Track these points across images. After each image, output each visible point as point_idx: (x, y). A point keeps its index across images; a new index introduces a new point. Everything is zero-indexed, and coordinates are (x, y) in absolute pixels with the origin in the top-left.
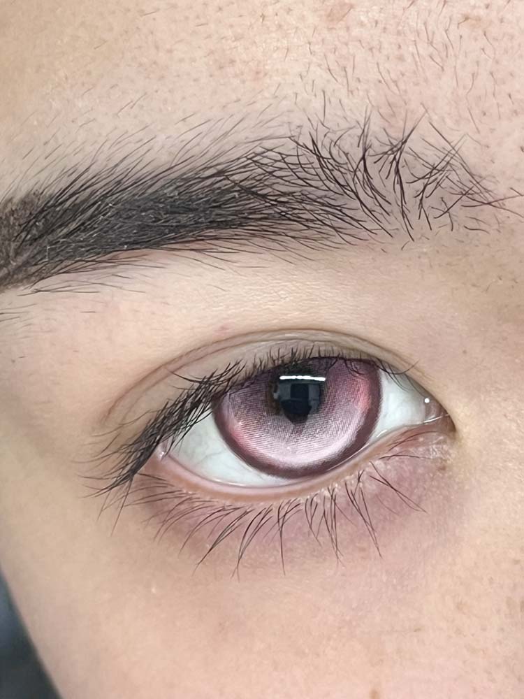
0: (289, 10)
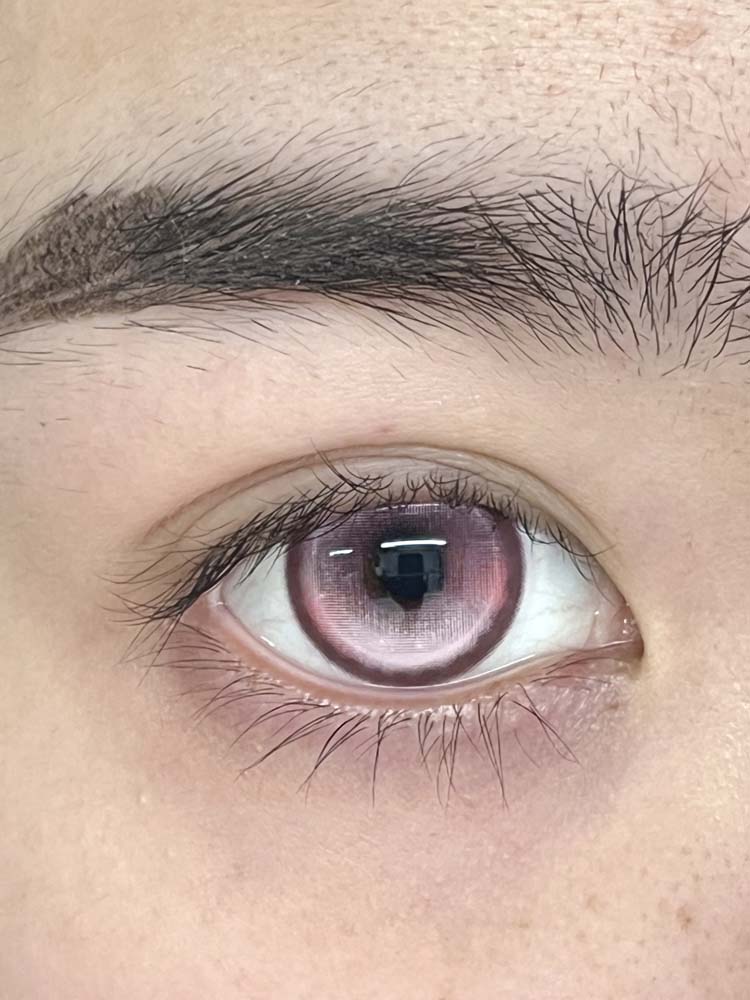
0: (618, 16)
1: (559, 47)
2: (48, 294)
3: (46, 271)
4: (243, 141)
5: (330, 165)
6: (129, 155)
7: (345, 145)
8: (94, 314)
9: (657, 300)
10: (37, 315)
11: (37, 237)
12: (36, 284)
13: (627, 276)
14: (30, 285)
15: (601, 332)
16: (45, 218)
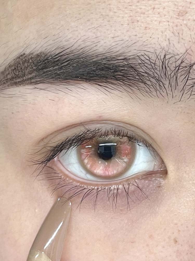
1: (148, 17)
2: (14, 79)
3: (14, 73)
4: (65, 41)
5: (88, 47)
6: (36, 44)
7: (92, 42)
8: (26, 85)
9: (173, 84)
10: (12, 85)
11: (12, 65)
12: (11, 77)
13: (165, 77)
14: (10, 77)
15: (158, 92)
16: (14, 60)
